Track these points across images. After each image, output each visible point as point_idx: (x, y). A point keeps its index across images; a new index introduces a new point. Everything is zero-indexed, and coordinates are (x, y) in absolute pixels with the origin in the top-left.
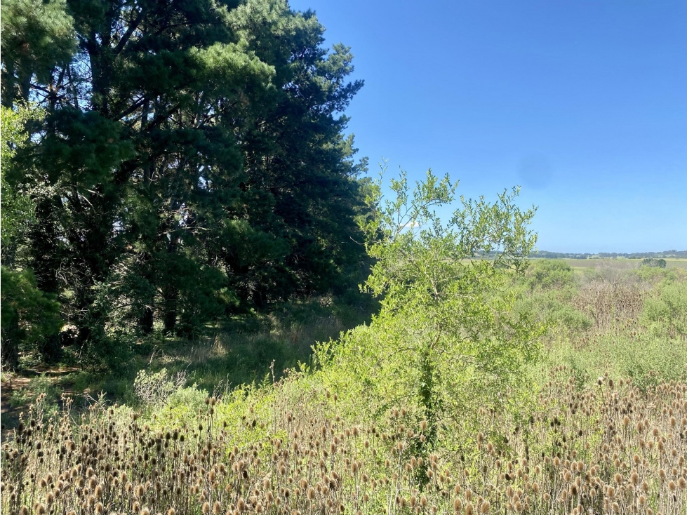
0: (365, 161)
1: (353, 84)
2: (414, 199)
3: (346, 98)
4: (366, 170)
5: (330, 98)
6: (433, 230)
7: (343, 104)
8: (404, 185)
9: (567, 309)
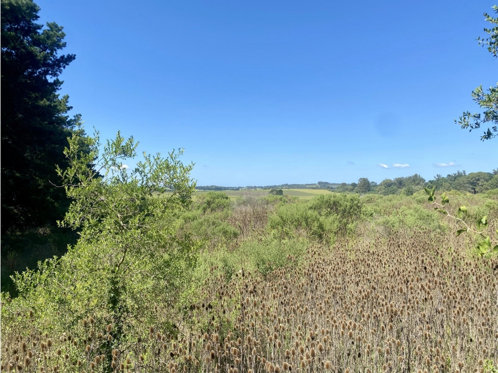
0: (78, 117)
1: (66, 57)
2: (104, 153)
3: (60, 67)
4: (80, 124)
5: (45, 65)
6: (120, 177)
7: (57, 71)
8: (97, 141)
9: (224, 225)
